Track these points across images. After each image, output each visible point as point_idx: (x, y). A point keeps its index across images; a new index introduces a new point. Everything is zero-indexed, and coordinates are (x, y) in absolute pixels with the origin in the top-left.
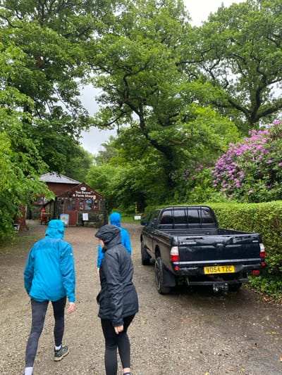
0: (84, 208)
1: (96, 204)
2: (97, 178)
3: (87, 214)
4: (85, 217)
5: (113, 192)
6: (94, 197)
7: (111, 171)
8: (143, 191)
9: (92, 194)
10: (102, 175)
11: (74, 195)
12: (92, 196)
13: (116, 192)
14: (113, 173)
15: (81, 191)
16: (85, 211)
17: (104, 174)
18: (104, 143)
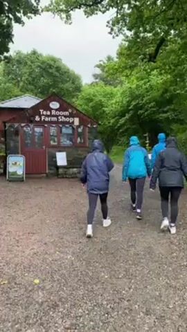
0: (59, 142)
1: (80, 135)
2: (91, 104)
3: (64, 154)
4: (61, 159)
5: (112, 121)
6: (77, 121)
7: (108, 94)
8: (157, 116)
9: (71, 115)
10: (97, 99)
11: (37, 118)
12: (71, 120)
13: (117, 122)
14: (112, 95)
15: (51, 110)
16: (60, 148)
17: (100, 98)
18: (98, 63)
